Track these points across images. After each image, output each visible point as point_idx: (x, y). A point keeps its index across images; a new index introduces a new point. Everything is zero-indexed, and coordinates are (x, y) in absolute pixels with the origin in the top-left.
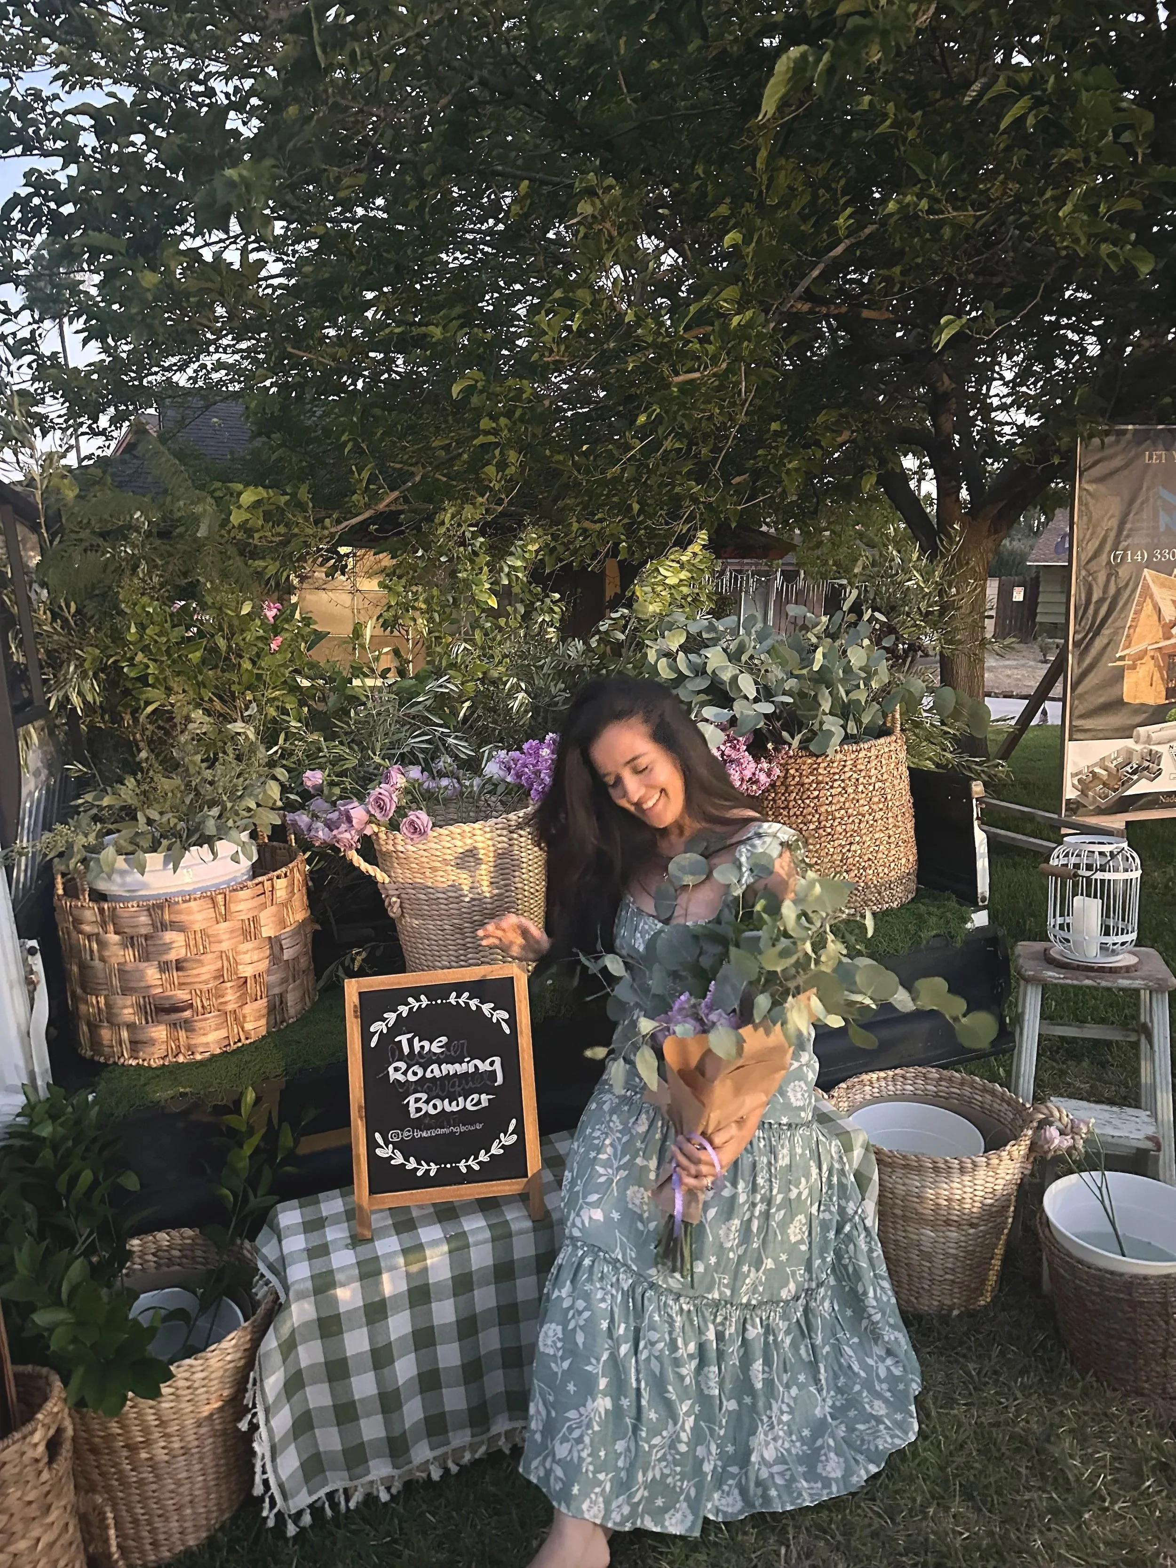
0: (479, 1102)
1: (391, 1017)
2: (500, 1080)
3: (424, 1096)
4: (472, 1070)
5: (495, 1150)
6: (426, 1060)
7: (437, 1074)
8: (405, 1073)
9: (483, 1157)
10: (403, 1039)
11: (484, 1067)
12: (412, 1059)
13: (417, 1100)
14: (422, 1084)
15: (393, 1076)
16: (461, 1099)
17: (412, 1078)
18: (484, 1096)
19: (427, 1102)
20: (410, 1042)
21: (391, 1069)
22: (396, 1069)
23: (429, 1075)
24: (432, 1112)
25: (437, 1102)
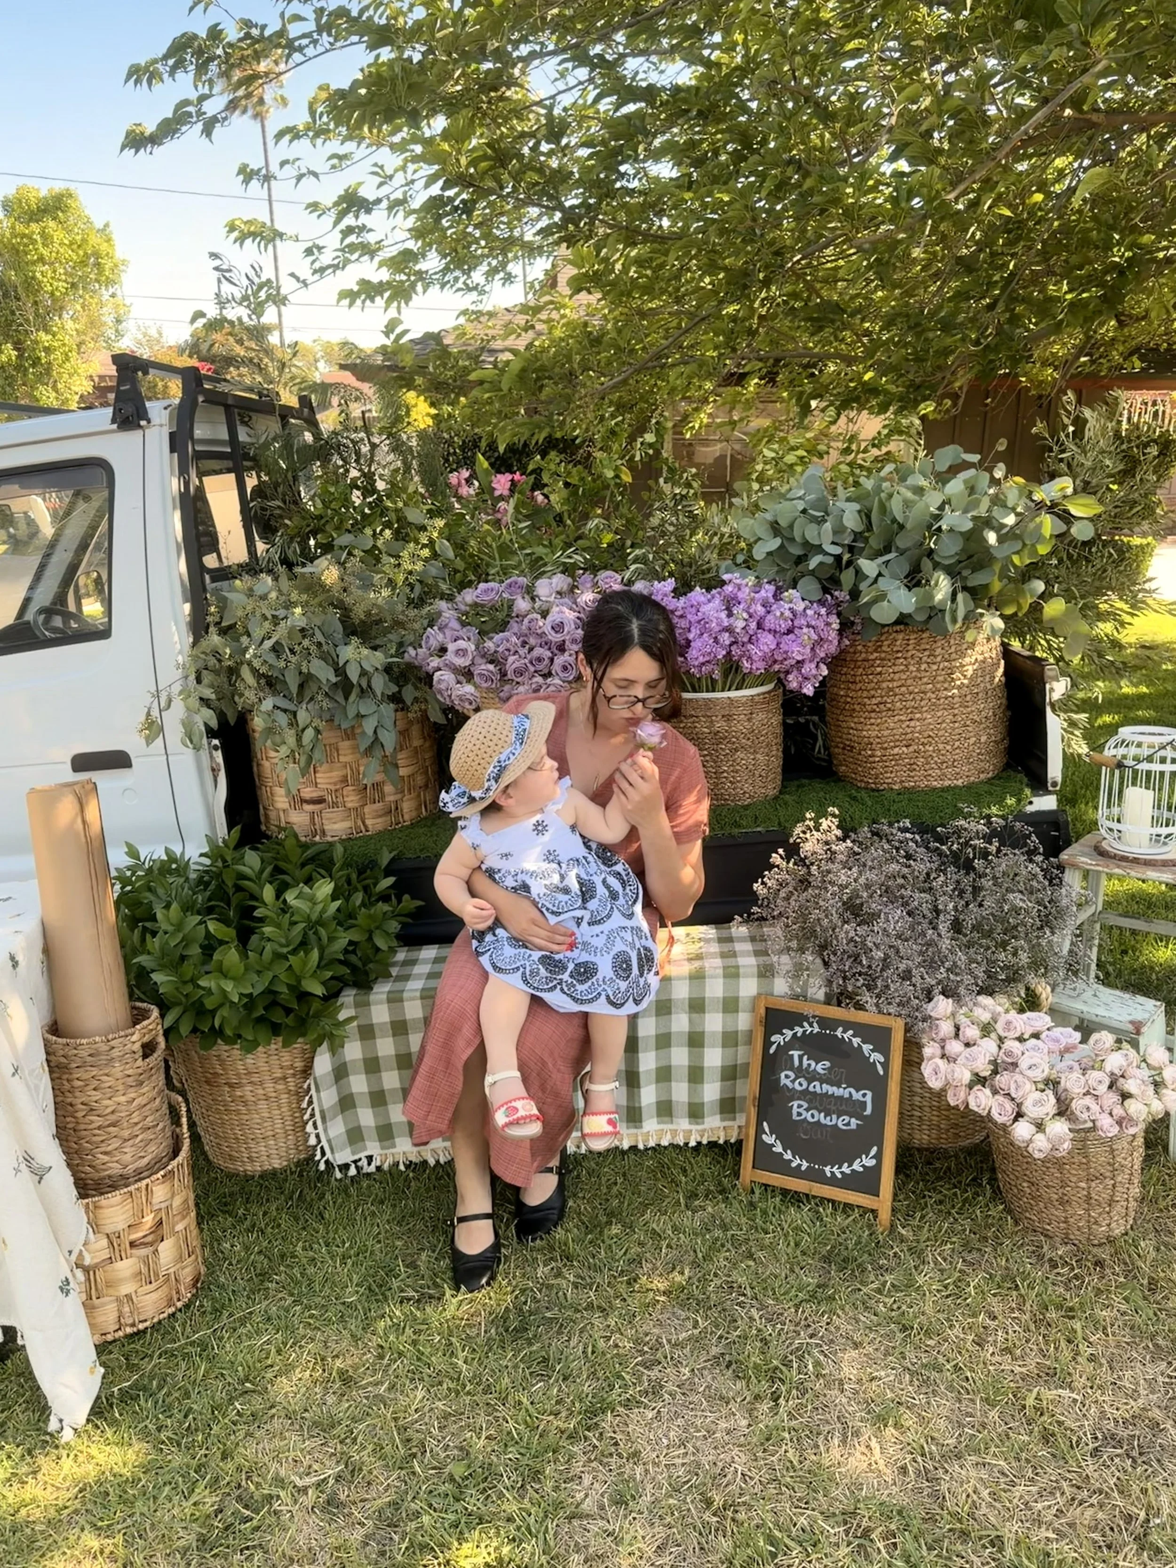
0: (848, 1124)
1: (789, 1033)
2: (869, 1111)
3: (805, 1105)
4: (847, 1096)
5: (857, 1166)
6: (812, 1077)
7: (818, 1090)
8: (793, 1081)
9: (845, 1169)
10: (796, 1054)
11: (857, 1096)
12: (800, 1072)
13: (800, 1106)
14: (805, 1094)
15: (784, 1081)
16: (834, 1117)
17: (798, 1088)
18: (853, 1120)
19: (807, 1110)
20: (801, 1058)
21: (783, 1075)
22: (787, 1077)
23: (811, 1089)
24: (810, 1119)
25: (815, 1112)
